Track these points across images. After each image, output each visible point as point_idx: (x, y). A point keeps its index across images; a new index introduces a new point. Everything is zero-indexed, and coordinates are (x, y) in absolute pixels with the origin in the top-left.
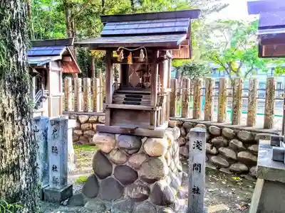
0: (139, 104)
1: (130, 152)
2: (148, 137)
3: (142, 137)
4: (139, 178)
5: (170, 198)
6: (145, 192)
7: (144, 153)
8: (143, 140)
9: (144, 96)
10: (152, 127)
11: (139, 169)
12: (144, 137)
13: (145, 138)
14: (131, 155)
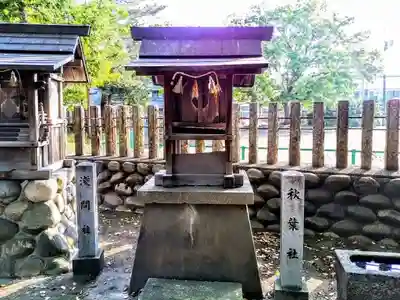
0: (15, 140)
1: (6, 201)
2: (30, 180)
3: (22, 181)
4: (21, 231)
5: (61, 246)
6: (29, 246)
7: (25, 200)
8: (23, 185)
9: (22, 130)
10: (34, 168)
11: (20, 220)
12: (24, 180)
13: (26, 182)
14: (7, 204)
